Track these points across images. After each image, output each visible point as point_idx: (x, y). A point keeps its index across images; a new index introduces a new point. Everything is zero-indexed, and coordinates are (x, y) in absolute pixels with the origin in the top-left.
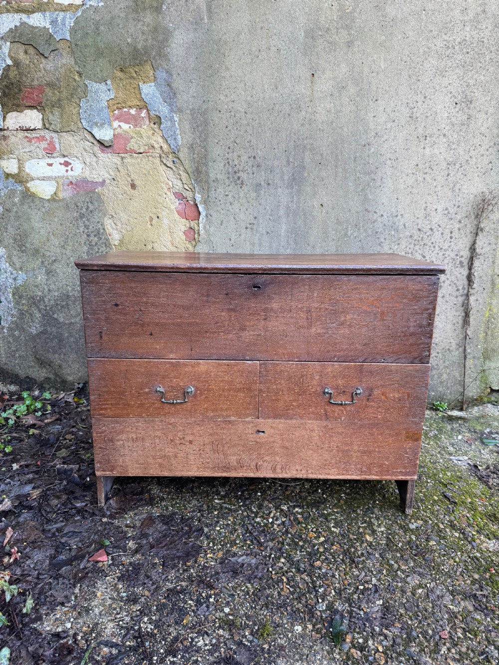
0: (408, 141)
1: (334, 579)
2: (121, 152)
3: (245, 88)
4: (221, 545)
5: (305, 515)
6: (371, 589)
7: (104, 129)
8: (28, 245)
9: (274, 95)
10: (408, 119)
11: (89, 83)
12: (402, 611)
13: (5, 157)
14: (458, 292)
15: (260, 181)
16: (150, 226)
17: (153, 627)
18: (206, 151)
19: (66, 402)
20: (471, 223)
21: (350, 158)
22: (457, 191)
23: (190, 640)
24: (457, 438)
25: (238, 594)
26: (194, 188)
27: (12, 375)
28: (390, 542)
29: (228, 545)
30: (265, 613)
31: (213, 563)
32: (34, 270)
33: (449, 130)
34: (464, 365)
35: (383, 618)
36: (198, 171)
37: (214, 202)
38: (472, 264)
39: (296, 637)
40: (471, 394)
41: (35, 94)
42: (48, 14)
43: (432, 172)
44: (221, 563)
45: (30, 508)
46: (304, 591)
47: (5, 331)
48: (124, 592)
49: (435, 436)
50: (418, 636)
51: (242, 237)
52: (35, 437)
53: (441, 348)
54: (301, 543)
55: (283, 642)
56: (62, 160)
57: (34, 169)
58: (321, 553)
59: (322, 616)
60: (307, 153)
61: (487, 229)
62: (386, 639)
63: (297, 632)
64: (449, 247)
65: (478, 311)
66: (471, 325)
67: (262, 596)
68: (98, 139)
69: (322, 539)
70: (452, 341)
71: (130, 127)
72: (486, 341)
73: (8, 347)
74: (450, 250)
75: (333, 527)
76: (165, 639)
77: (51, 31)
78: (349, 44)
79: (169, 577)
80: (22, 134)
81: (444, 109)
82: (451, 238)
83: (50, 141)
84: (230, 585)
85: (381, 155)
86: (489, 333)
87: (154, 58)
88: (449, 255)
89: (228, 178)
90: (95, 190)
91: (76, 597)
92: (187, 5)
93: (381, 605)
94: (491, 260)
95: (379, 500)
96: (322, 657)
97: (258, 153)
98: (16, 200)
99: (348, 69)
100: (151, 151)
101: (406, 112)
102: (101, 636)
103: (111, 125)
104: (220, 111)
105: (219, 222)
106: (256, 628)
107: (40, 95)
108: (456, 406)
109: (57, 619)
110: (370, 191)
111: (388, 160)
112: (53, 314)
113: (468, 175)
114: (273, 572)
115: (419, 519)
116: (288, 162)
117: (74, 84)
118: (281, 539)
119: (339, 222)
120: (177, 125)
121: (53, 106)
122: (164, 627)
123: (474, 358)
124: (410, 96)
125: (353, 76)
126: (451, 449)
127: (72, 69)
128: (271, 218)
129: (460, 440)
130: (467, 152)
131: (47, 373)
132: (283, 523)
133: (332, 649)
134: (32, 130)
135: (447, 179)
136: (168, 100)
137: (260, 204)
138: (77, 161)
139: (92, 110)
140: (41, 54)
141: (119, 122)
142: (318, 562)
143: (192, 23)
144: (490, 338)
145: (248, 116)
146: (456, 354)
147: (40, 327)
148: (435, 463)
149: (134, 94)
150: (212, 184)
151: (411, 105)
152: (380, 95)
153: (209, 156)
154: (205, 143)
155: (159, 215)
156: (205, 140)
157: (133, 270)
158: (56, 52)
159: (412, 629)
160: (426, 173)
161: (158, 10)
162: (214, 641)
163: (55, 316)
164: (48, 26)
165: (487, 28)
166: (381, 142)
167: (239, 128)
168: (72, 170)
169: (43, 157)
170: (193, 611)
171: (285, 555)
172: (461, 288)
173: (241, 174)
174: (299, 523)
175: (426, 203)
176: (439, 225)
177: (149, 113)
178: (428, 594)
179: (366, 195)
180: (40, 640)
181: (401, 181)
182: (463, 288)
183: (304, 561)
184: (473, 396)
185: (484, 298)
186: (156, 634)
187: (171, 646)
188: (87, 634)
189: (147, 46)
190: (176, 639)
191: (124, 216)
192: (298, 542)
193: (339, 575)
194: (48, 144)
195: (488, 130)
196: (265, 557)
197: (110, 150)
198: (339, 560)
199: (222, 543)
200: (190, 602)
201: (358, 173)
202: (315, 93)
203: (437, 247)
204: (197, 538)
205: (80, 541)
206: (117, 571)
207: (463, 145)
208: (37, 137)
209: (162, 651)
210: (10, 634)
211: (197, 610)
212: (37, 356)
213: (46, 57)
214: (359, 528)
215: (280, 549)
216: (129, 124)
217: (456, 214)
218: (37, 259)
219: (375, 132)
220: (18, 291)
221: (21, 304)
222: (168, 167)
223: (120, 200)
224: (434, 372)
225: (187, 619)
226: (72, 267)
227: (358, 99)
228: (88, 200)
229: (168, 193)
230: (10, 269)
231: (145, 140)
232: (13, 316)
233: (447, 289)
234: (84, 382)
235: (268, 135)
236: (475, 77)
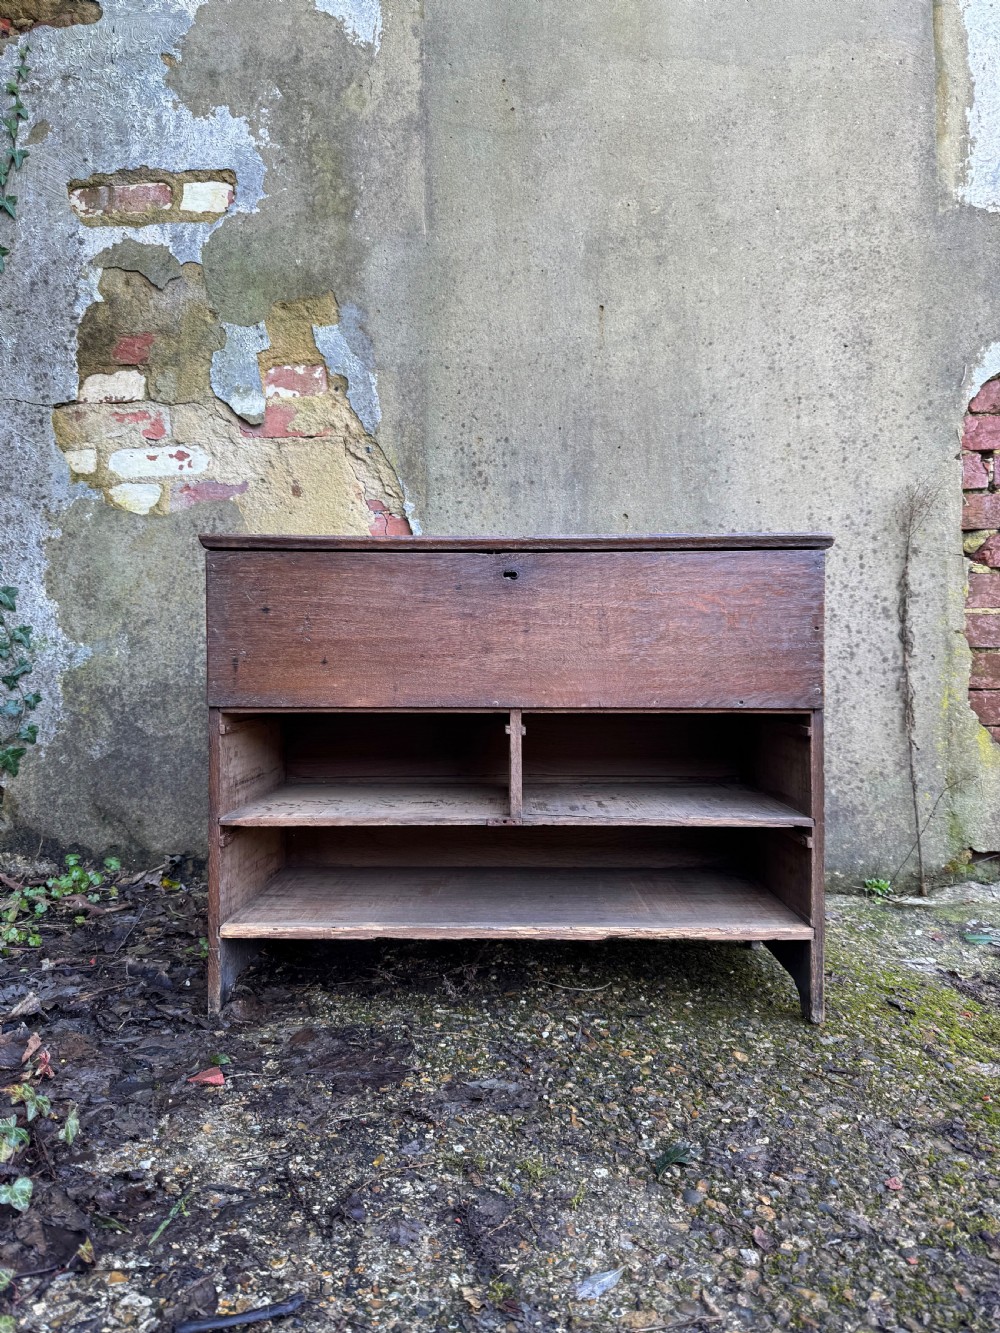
0: (770, 407)
1: (671, 1109)
2: (277, 435)
3: (490, 330)
4: (448, 1067)
6: (745, 1123)
7: (250, 397)
8: (100, 596)
9: (538, 340)
10: (767, 371)
11: (229, 327)
12: (810, 1154)
13: (76, 447)
14: (885, 664)
15: (517, 479)
17: (312, 1169)
18: (423, 431)
19: (147, 887)
20: (894, 540)
21: (670, 437)
22: (864, 486)
23: (386, 1186)
24: (913, 933)
25: (482, 1129)
26: (403, 492)
27: (47, 840)
28: (783, 1063)
29: (463, 1067)
30: (535, 1153)
31: (431, 1090)
32: (107, 638)
33: (838, 387)
34: (915, 804)
36: (409, 464)
37: (437, 514)
38: (905, 611)
39: (597, 1182)
40: (934, 862)
41: (137, 345)
42: (168, 226)
43: (815, 455)
44: (448, 1089)
45: (74, 1014)
46: (613, 1125)
47: (42, 754)
48: (256, 1125)
49: (871, 931)
50: (841, 1186)
52: (86, 930)
53: (867, 771)
54: (606, 1064)
55: (571, 1189)
56: (174, 450)
57: (124, 465)
58: (646, 1075)
59: (648, 1157)
60: (596, 431)
61: (925, 549)
62: (778, 1188)
63: (600, 1176)
64: (860, 582)
65: (927, 698)
66: (918, 725)
67: (529, 1131)
68: (239, 413)
69: (648, 1058)
70: (886, 756)
71: (294, 395)
72: (950, 756)
73: (44, 786)
74: (862, 588)
75: (670, 1043)
76: (338, 1185)
77: (171, 250)
78: (660, 260)
79: (345, 1106)
80: (109, 409)
81: (825, 355)
82: (862, 566)
83: (156, 420)
84: (466, 1117)
85: (724, 430)
86: (954, 740)
87: (338, 288)
88: (861, 598)
89: (462, 474)
90: (228, 497)
91: (162, 1131)
92: (394, 210)
93: (766, 1144)
94: (939, 604)
95: (759, 1008)
96: (649, 1208)
97: (512, 433)
98: (88, 517)
99: (659, 297)
100: (329, 433)
101: (762, 361)
102: (210, 1179)
103: (261, 391)
104: (447, 368)
106: (518, 1172)
107: (146, 348)
108: (909, 888)
109: (123, 1158)
110: (710, 489)
111: (738, 439)
112: (136, 721)
113: (879, 459)
114: (551, 1101)
115: (839, 1032)
116: (565, 445)
117: (204, 328)
118: (566, 1059)
120: (375, 391)
121: (166, 364)
122: (335, 1169)
123: (931, 788)
124: (767, 335)
125: (669, 308)
126: (903, 950)
127: (202, 307)
129: (920, 937)
130: (873, 422)
131: (113, 837)
132: (571, 1038)
133: (670, 1198)
134: (126, 403)
135: (843, 467)
136: (359, 351)
138: (200, 451)
139: (231, 367)
140: (153, 285)
141: (276, 386)
142: (640, 1088)
143: (402, 235)
144: (957, 750)
145: (496, 374)
146: (896, 782)
147: (109, 745)
148: (871, 965)
149: (303, 343)
150: (434, 483)
151: (769, 349)
152: (717, 335)
153: (430, 440)
154: (422, 419)
156: (422, 413)
157: (297, 546)
158: (177, 281)
159: (829, 1176)
160: (806, 458)
161: (348, 217)
162: (434, 1188)
163: (139, 724)
164: (167, 242)
165: (882, 232)
166: (724, 409)
167: (479, 394)
168: (190, 465)
169: (142, 445)
170: (393, 1149)
171: (574, 1078)
172: (890, 656)
173: (484, 467)
174: (602, 1038)
177: (327, 373)
178: (859, 1130)
179: (702, 498)
180: (90, 1182)
181: (763, 472)
182: (895, 657)
183: (612, 1086)
184: (938, 866)
185: (936, 674)
186: (319, 1178)
187: (348, 1192)
188: (182, 1177)
189: (327, 269)
190: (358, 1184)
192: (600, 1063)
193: (683, 1106)
194: (152, 425)
195: (904, 386)
196: (535, 1081)
197: (258, 432)
198: (682, 1085)
199: (450, 1064)
200: (386, 1138)
202: (606, 335)
203: (837, 583)
204: (401, 1056)
205: (171, 1060)
206: (244, 1098)
207: (864, 411)
208: (134, 414)
209: (330, 1199)
210: (30, 1174)
211: (401, 1147)
212: (98, 803)
213: (160, 290)
214: (721, 1044)
215: (565, 1072)
216: (292, 389)
217: (866, 525)
218: (116, 620)
219: (712, 393)
220: (74, 677)
221: (77, 703)
222: (358, 458)
223: (273, 515)
224: (859, 818)
225: (380, 1160)
226: (177, 633)
227: (679, 342)
228: (215, 516)
229: (356, 501)
230: (64, 638)
231: (319, 415)
232: (59, 725)
233: (865, 659)
234: (183, 852)
235: (529, 403)
236: (872, 304)
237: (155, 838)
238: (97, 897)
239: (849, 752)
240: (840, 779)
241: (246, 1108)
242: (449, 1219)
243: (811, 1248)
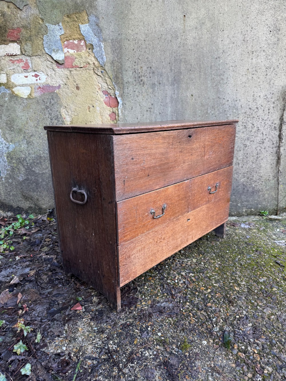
0: (243, 55)
1: (220, 313)
2: (69, 67)
3: (144, 25)
4: (149, 297)
5: (196, 277)
6: (243, 317)
7: (59, 53)
8: (15, 127)
9: (161, 29)
10: (242, 41)
11: (48, 25)
12: (264, 329)
14: (273, 145)
15: (155, 82)
16: (88, 112)
17: (116, 347)
18: (121, 65)
19: (43, 220)
20: (280, 103)
21: (208, 66)
22: (272, 84)
23: (140, 353)
24: (277, 230)
25: (165, 325)
26: (115, 88)
27: (9, 206)
28: (250, 291)
29: (154, 297)
30: (183, 335)
31: (146, 308)
32: (19, 142)
33: (267, 47)
34: (278, 189)
35: (254, 334)
36: (116, 77)
37: (127, 96)
38: (281, 128)
39: (204, 347)
40: (281, 205)
41: (15, 33)
43: (257, 73)
44: (151, 307)
45: (30, 281)
46: (204, 321)
47: (3, 179)
48: (95, 327)
49: (264, 230)
50: (277, 343)
51: (145, 117)
52: (27, 241)
53: (264, 179)
54: (197, 293)
55: (197, 351)
56: (34, 74)
57: (17, 79)
58: (210, 298)
59: (217, 335)
60: (182, 64)
62: (258, 346)
63: (204, 345)
64: (268, 118)
65: (285, 156)
66: (281, 164)
67: (179, 325)
68: (55, 59)
69: (209, 290)
70: (270, 174)
71: (74, 52)
73: (5, 189)
74: (268, 120)
75: (215, 283)
76: (125, 353)
79: (121, 317)
80: (8, 58)
81: (263, 35)
82: (269, 113)
83: (26, 62)
84: (159, 320)
85: (226, 64)
87: (88, 8)
88: (268, 123)
89: (135, 81)
90: (54, 91)
91: (66, 332)
93: (251, 326)
95: (238, 267)
96: (222, 358)
97: (152, 65)
98: (7, 99)
99: (205, 12)
100: (88, 66)
101: (241, 37)
102: (85, 354)
104: (129, 40)
105: (131, 108)
106: (179, 344)
107: (19, 34)
108: (273, 213)
109: (56, 345)
110: (221, 85)
111: (231, 67)
112: (32, 168)
113: (278, 75)
114: (184, 311)
115: (264, 276)
116: (171, 70)
117: (39, 26)
118: (185, 292)
119: (203, 105)
120: (103, 50)
121: (27, 40)
122: (123, 346)
123: (283, 184)
124: (243, 27)
125: (209, 16)
126: (274, 237)
127: (38, 17)
128: (162, 104)
129: (278, 232)
130: (277, 61)
131: (29, 204)
132: (184, 282)
133: (227, 353)
134: (14, 56)
135: (266, 78)
136: (97, 34)
137: (155, 96)
138: (43, 74)
139: (51, 41)
140: (18, 8)
141: (68, 48)
142: (209, 304)
145: (147, 42)
146: (273, 182)
147: (24, 176)
148: (267, 245)
149: (76, 31)
150: (126, 85)
151: (244, 33)
152: (225, 27)
153: (123, 68)
154: (120, 60)
155: (94, 105)
156: (120, 58)
158: (27, 6)
159: (272, 339)
160: (253, 74)
162: (155, 353)
163: (33, 169)
166: (227, 56)
167: (141, 50)
168: (40, 79)
169: (22, 72)
170: (139, 336)
171: (189, 300)
172: (275, 142)
173: (143, 78)
174: (194, 282)
175: (254, 92)
176: (261, 105)
177: (86, 43)
178: (278, 319)
179: (218, 89)
180: (48, 358)
181: (239, 79)
182: (276, 143)
183: (201, 303)
184: (283, 206)
186: (119, 351)
187: (129, 357)
188: (76, 353)
189: (83, 1)
190: (132, 353)
191: (73, 107)
192: (195, 293)
193: (223, 310)
194: (25, 64)
196: (177, 302)
197: (62, 66)
198: (221, 302)
199: (150, 296)
200: (136, 331)
201: (213, 76)
202: (186, 27)
203: (260, 118)
204: (134, 293)
205: (64, 299)
206: (89, 315)
207: (275, 56)
208: (18, 60)
209: (124, 360)
210: (29, 356)
211: (142, 335)
212: (24, 194)
213: (21, 10)
214: (230, 283)
215: (185, 297)
216: (74, 50)
217: (271, 98)
218: (21, 135)
219: (223, 50)
220: (10, 155)
221: (12, 163)
222: (98, 75)
223: (70, 97)
224: (260, 193)
225: (136, 341)
226: (42, 139)
227: (212, 30)
228: (50, 98)
229: (98, 91)
230: (5, 142)
231: (84, 59)
232: (7, 170)
233: (267, 144)
234: (52, 208)
235: (158, 54)
236: (281, 15)
237: (43, 204)
238: (28, 227)
239: (259, 173)
240: (256, 181)
241: (91, 319)
242: (162, 367)
243: (273, 371)
